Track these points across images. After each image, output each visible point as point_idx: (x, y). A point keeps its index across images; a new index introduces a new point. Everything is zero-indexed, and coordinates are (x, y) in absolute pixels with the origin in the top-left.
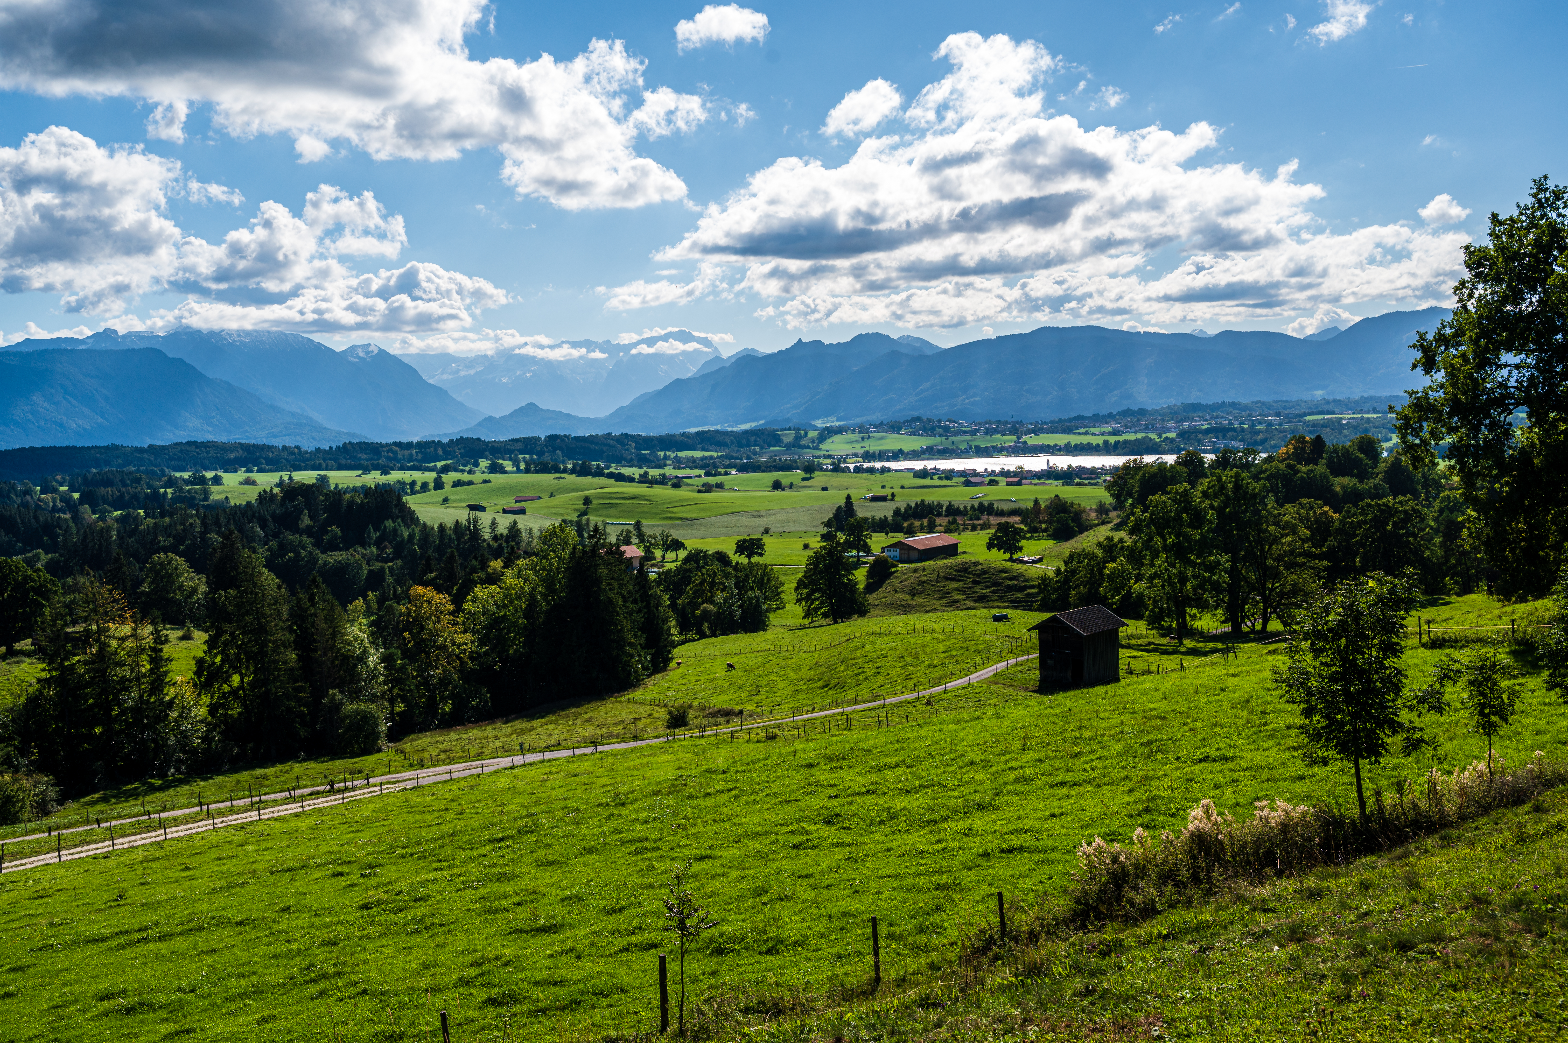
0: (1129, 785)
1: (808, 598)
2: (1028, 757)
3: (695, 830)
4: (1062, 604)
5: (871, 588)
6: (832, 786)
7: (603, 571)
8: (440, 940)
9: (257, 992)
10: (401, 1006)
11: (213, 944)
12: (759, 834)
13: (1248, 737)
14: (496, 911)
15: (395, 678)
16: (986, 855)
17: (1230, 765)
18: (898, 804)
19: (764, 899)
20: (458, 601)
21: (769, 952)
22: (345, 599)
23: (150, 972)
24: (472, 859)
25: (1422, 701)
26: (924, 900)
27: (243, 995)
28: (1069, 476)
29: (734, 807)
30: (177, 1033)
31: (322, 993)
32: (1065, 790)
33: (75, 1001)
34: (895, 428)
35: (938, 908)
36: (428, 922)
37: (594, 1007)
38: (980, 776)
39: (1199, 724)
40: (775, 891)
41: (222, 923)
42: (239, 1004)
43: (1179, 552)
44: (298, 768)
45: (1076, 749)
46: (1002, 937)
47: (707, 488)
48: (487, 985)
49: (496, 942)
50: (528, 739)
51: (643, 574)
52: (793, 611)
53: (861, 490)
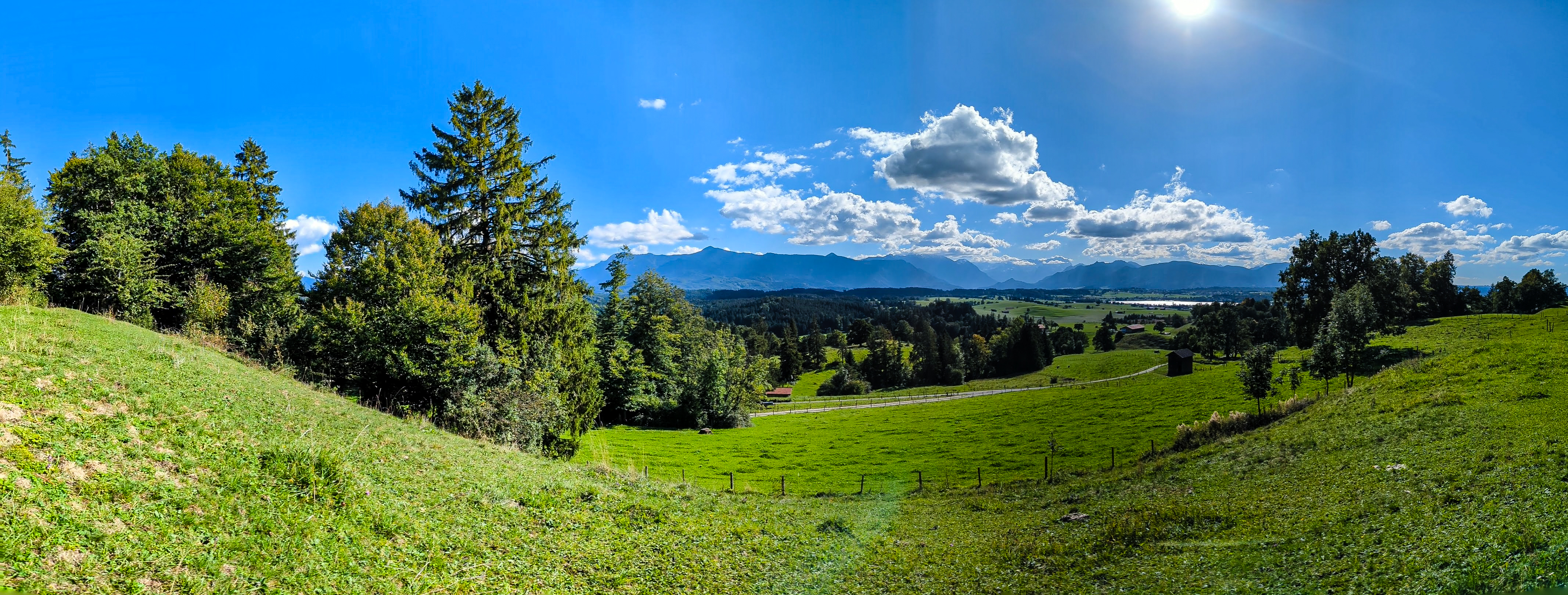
1: (1096, 343)
4: (1176, 348)
5: (1116, 341)
7: (1032, 333)
15: (967, 362)
22: (953, 337)
28: (1180, 307)
34: (1126, 290)
43: (1211, 333)
44: (937, 388)
47: (1066, 307)
50: (1007, 384)
51: (1045, 333)
52: (1092, 347)
53: (1114, 310)
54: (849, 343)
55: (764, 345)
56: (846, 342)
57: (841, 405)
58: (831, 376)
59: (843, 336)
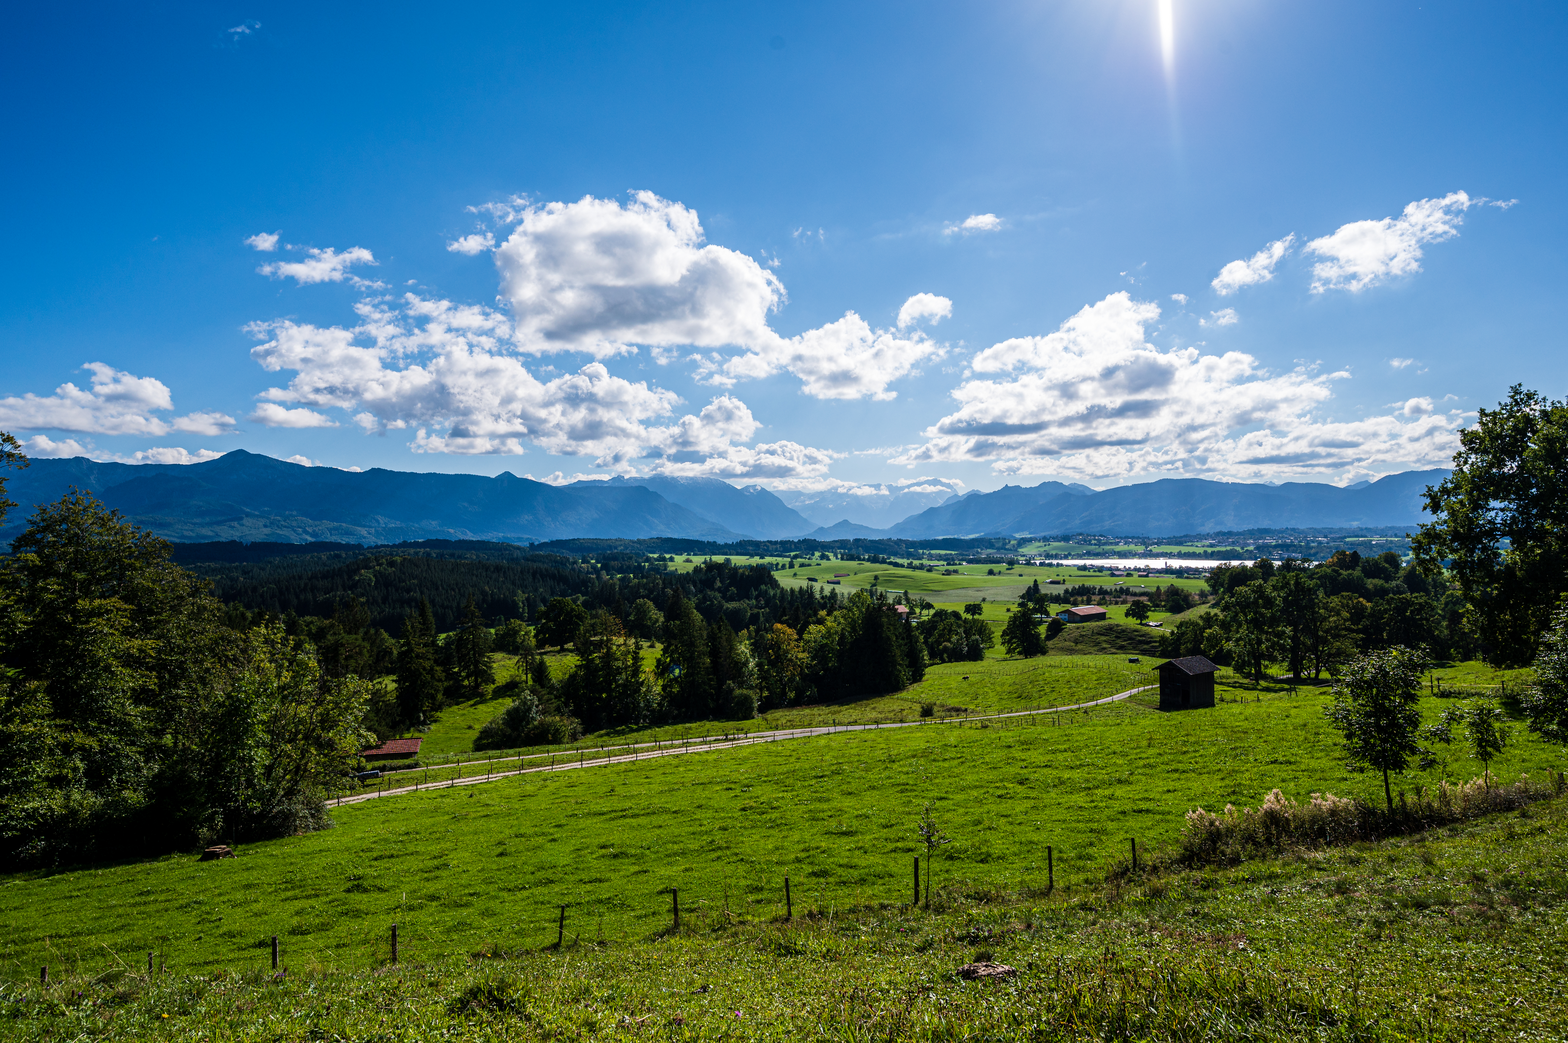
0: (1221, 776)
1: (1009, 642)
2: (1152, 751)
3: (937, 781)
4: (1176, 654)
5: (1048, 638)
6: (1024, 760)
7: (885, 620)
8: (785, 833)
9: (683, 853)
10: (762, 871)
11: (660, 823)
12: (976, 787)
13: (1306, 749)
14: (818, 820)
15: (764, 676)
16: (1123, 813)
17: (1293, 767)
18: (1066, 775)
19: (979, 827)
20: (800, 633)
21: (982, 861)
22: (738, 630)
23: (626, 836)
24: (804, 787)
25: (1434, 734)
26: (1082, 839)
27: (675, 854)
28: (1180, 573)
29: (961, 769)
30: (640, 872)
31: (719, 858)
32: (1176, 775)
33: (588, 848)
34: (1065, 539)
35: (1091, 844)
36: (779, 822)
37: (874, 884)
38: (1120, 762)
39: (1270, 738)
40: (987, 823)
41: (666, 811)
42: (673, 859)
43: (1257, 624)
44: (708, 725)
45: (1184, 749)
46: (1134, 867)
47: (948, 573)
48: (812, 863)
49: (818, 838)
50: (838, 717)
51: (908, 622)
52: (1000, 649)
53: (1044, 577)
54: (541, 644)
55: (360, 653)
56: (533, 642)
57: (522, 767)
58: (503, 710)
59: (529, 632)
